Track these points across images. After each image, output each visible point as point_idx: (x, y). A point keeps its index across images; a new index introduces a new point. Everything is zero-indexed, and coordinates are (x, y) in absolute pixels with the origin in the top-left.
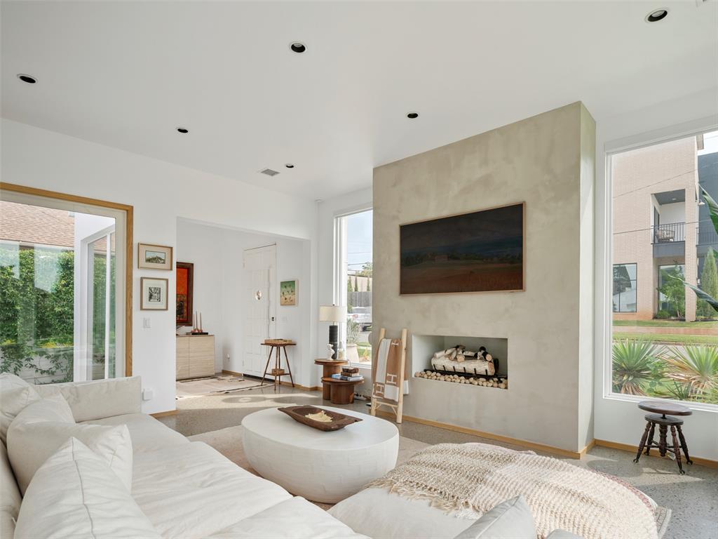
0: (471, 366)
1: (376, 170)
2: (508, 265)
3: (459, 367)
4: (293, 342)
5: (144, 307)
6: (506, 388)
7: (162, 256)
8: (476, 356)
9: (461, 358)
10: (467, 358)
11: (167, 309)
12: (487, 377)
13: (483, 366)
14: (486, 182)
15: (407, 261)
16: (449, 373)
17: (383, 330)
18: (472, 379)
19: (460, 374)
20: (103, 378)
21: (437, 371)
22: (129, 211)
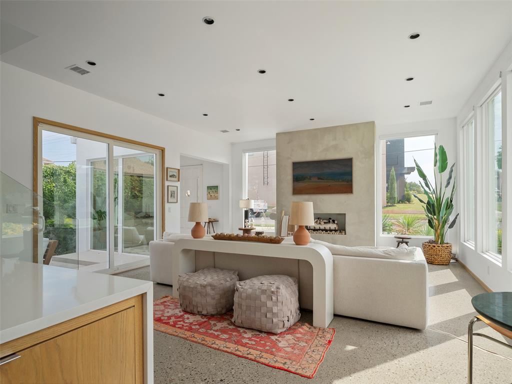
0: (328, 226)
1: (277, 134)
2: (345, 183)
3: (322, 227)
4: (217, 220)
5: (169, 201)
6: (345, 234)
7: (175, 174)
8: (329, 222)
9: (322, 223)
10: (325, 223)
11: (177, 202)
12: (335, 231)
13: (333, 226)
14: (335, 147)
15: (296, 179)
16: (317, 230)
17: (284, 212)
18: (329, 232)
19: (322, 230)
20: (153, 240)
21: (312, 229)
22: (163, 151)
